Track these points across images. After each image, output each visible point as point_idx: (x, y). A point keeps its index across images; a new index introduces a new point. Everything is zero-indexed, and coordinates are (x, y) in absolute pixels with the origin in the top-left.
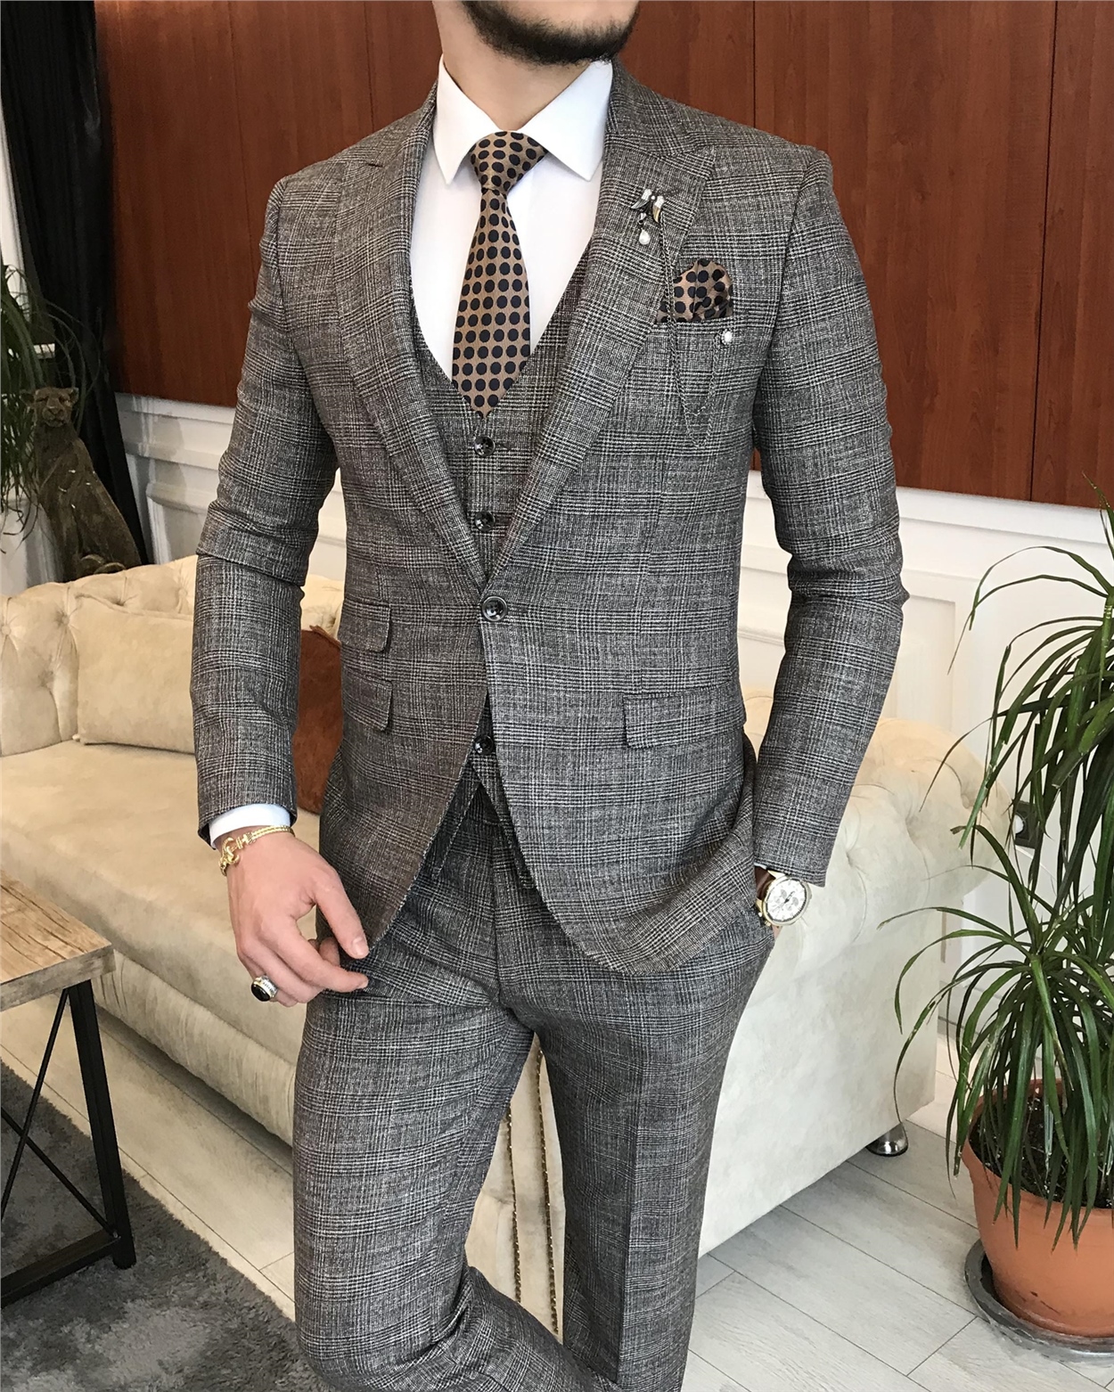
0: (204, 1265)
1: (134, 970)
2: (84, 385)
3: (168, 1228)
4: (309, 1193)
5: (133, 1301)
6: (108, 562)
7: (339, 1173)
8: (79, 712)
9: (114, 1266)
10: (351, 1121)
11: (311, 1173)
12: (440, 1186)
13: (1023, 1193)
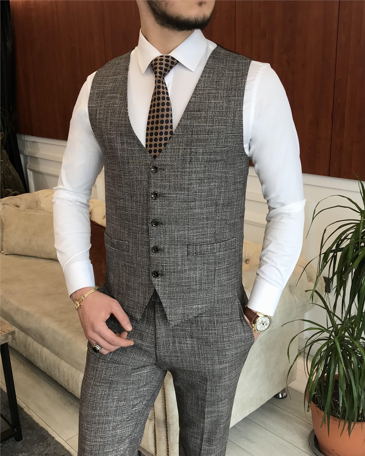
0: (46, 440)
1: (22, 334)
2: (6, 131)
3: (34, 426)
4: (84, 428)
5: (21, 453)
6: (14, 191)
7: (95, 422)
8: (4, 243)
9: (15, 440)
10: (100, 404)
11: (85, 421)
12: (131, 428)
13: (331, 417)
